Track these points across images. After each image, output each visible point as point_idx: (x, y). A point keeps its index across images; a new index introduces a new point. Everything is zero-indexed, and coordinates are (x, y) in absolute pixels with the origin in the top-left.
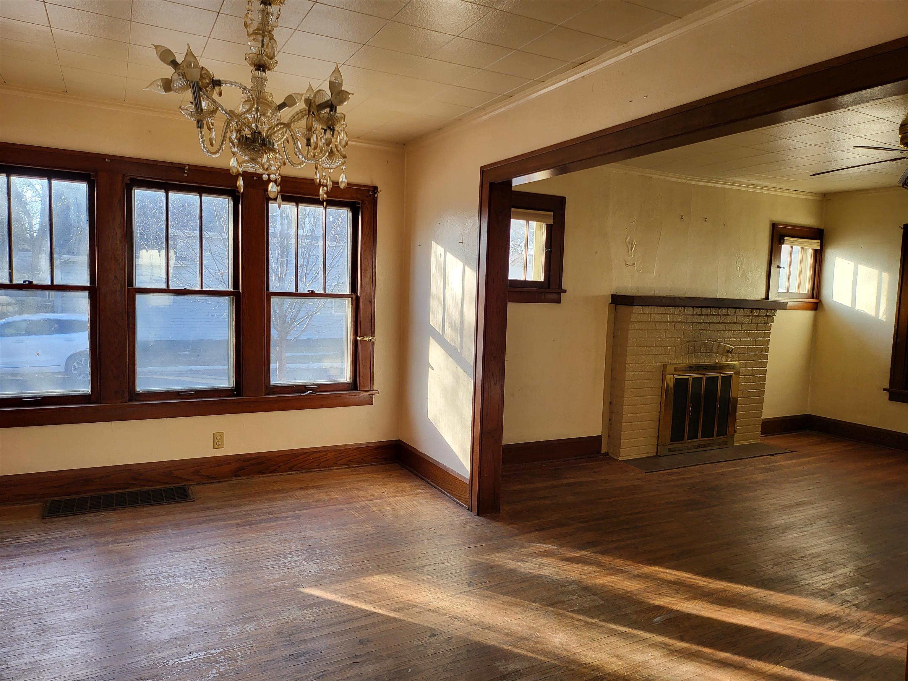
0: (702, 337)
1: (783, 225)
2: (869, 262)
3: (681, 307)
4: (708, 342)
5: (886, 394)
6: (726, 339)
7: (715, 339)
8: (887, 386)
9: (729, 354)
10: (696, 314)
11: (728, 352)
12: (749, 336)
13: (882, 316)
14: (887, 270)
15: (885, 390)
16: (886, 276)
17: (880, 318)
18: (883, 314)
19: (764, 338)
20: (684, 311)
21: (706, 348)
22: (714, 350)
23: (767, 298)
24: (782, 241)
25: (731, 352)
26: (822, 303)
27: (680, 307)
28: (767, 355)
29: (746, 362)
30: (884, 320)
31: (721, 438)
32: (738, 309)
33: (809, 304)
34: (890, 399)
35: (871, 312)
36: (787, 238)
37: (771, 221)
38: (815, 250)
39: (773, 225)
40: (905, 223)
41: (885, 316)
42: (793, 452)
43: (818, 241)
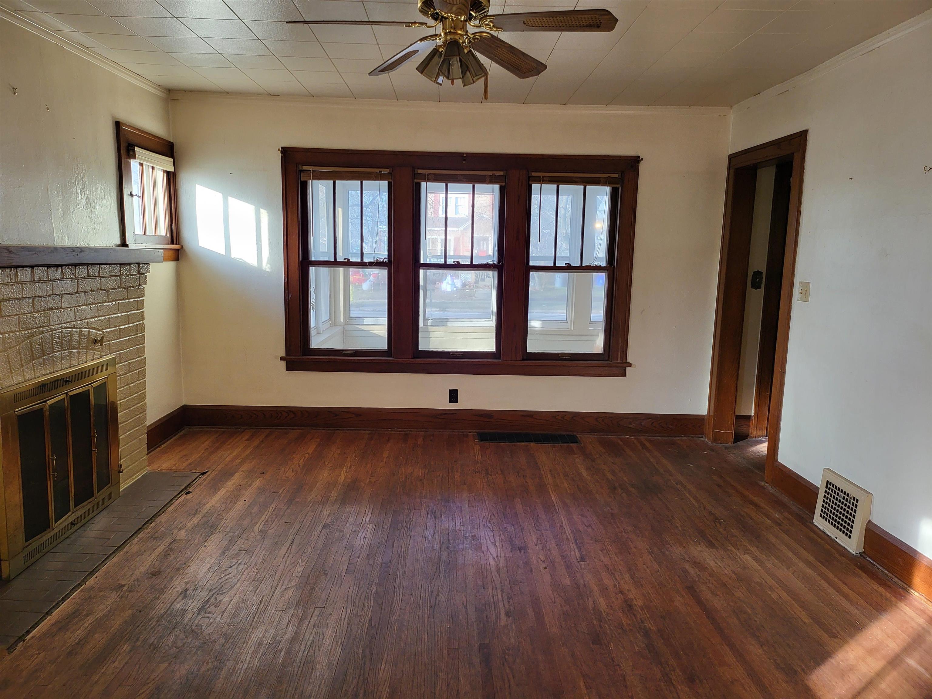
0: (52, 323)
1: (129, 126)
2: (242, 195)
3: (11, 267)
4: (63, 330)
5: (283, 363)
6: (89, 320)
7: (72, 323)
8: (283, 353)
9: (98, 346)
10: (40, 281)
11: (95, 341)
12: (118, 308)
13: (266, 266)
14: (266, 206)
15: (282, 359)
16: (265, 215)
17: (264, 269)
18: (268, 263)
19: (137, 310)
20: (16, 275)
21: (61, 342)
22: (75, 343)
23: (124, 244)
24: (131, 153)
25: (101, 341)
26: (184, 251)
27: (8, 267)
28: (144, 336)
29: (120, 354)
30: (268, 270)
31: (105, 491)
32: (102, 266)
33: (171, 252)
34: (288, 369)
35: (251, 260)
36: (137, 149)
37: (113, 117)
38: (168, 173)
39: (118, 125)
40: (284, 145)
41: (269, 266)
42: (205, 473)
43: (172, 160)
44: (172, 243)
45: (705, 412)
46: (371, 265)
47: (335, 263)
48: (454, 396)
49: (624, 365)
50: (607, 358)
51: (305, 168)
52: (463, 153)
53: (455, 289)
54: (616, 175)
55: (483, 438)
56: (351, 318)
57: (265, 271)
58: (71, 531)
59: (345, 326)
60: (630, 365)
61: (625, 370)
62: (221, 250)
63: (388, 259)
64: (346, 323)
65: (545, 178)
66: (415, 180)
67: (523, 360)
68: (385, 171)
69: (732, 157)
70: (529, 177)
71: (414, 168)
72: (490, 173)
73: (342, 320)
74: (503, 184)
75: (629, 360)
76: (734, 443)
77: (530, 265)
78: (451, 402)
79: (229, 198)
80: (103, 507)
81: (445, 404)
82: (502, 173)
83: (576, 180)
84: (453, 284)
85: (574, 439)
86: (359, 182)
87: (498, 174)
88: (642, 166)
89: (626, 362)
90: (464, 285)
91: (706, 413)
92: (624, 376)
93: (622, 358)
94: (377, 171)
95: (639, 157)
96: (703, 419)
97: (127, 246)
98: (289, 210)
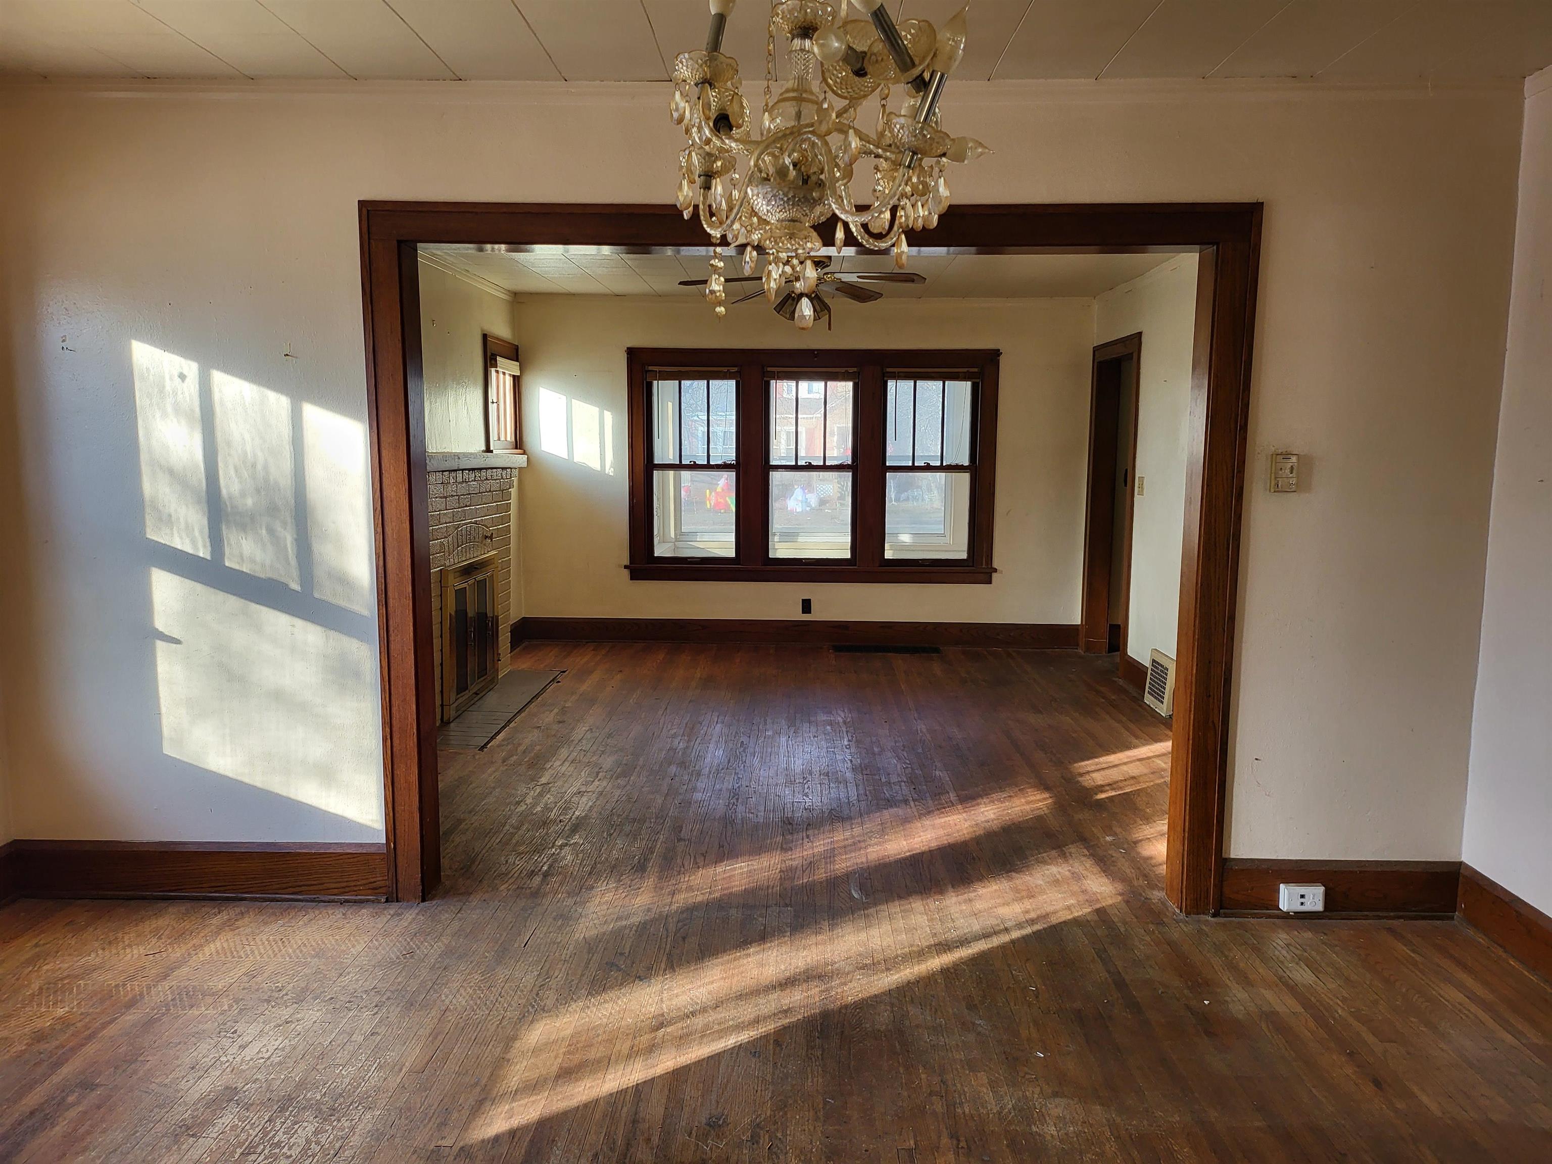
1: (491, 336)
2: (587, 397)
4: (471, 525)
5: (626, 573)
6: (483, 518)
7: (475, 520)
8: (627, 562)
9: (488, 541)
10: (464, 482)
11: (486, 537)
12: (497, 509)
13: (609, 470)
14: (609, 408)
15: (626, 567)
16: (608, 416)
17: (607, 473)
18: (611, 467)
19: (506, 512)
21: (470, 535)
22: (476, 537)
23: (488, 450)
24: (493, 362)
25: (490, 538)
28: (510, 537)
30: (611, 474)
32: (493, 470)
34: (632, 578)
35: (595, 465)
36: (498, 358)
37: (482, 330)
38: (514, 377)
39: (485, 337)
40: (629, 345)
41: (612, 469)
42: (564, 672)
43: (518, 364)
44: (516, 448)
45: (1078, 621)
46: (718, 467)
47: (680, 467)
48: (807, 606)
49: (990, 571)
50: (971, 564)
51: (650, 368)
52: (814, 350)
53: (808, 509)
54: (976, 370)
55: (838, 649)
56: (682, 534)
57: (608, 475)
58: (476, 699)
59: (676, 543)
60: (995, 570)
61: (991, 576)
62: (564, 454)
63: (736, 461)
64: (677, 540)
65: (900, 374)
66: (765, 379)
67: (880, 566)
68: (735, 369)
69: (1096, 349)
70: (884, 374)
71: (763, 368)
72: (843, 370)
73: (673, 535)
74: (857, 381)
75: (995, 565)
76: (1109, 652)
77: (887, 465)
78: (803, 612)
79: (573, 400)
80: (488, 689)
81: (797, 614)
82: (855, 369)
83: (933, 375)
84: (806, 502)
85: (936, 650)
86: (706, 382)
87: (851, 370)
88: (1003, 360)
89: (992, 568)
90: (823, 502)
91: (1079, 623)
92: (990, 583)
93: (987, 564)
94: (725, 369)
95: (999, 350)
96: (1078, 629)
97: (492, 452)
98: (634, 411)
